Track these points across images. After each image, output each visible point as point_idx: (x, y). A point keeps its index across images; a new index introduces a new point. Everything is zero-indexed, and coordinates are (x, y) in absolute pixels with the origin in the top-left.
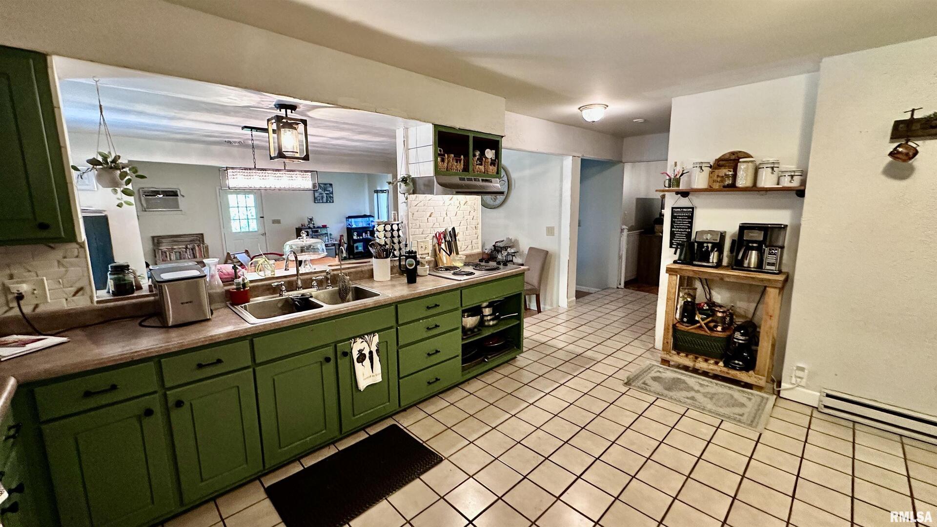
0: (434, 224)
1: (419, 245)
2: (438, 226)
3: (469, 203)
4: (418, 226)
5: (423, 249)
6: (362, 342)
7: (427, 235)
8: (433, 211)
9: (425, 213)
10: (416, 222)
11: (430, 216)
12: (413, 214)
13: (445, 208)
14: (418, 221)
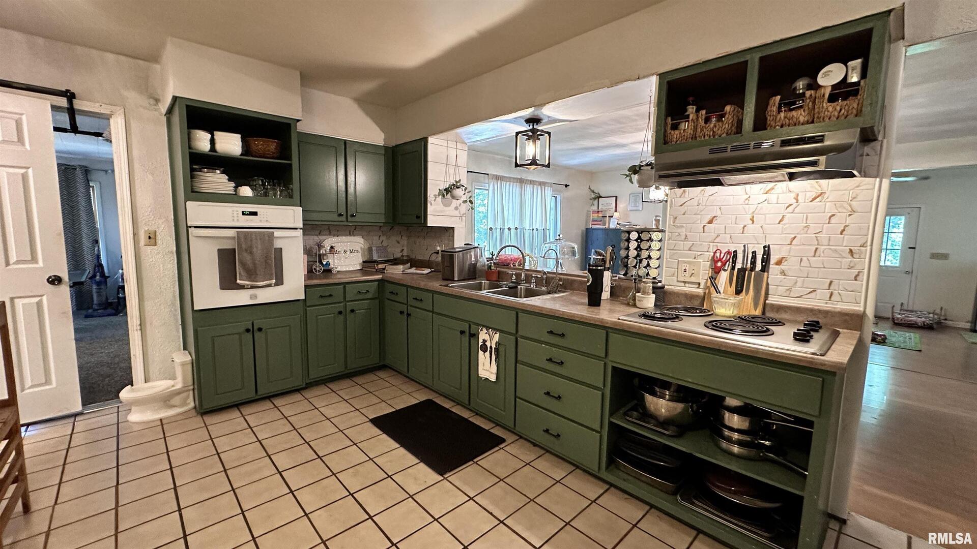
0: (718, 236)
1: (680, 266)
2: (728, 240)
3: (831, 196)
4: (683, 237)
5: (687, 274)
6: (486, 333)
7: (700, 253)
8: (718, 214)
9: (699, 216)
10: (679, 230)
11: (710, 222)
12: (676, 218)
13: (753, 208)
14: (684, 230)
